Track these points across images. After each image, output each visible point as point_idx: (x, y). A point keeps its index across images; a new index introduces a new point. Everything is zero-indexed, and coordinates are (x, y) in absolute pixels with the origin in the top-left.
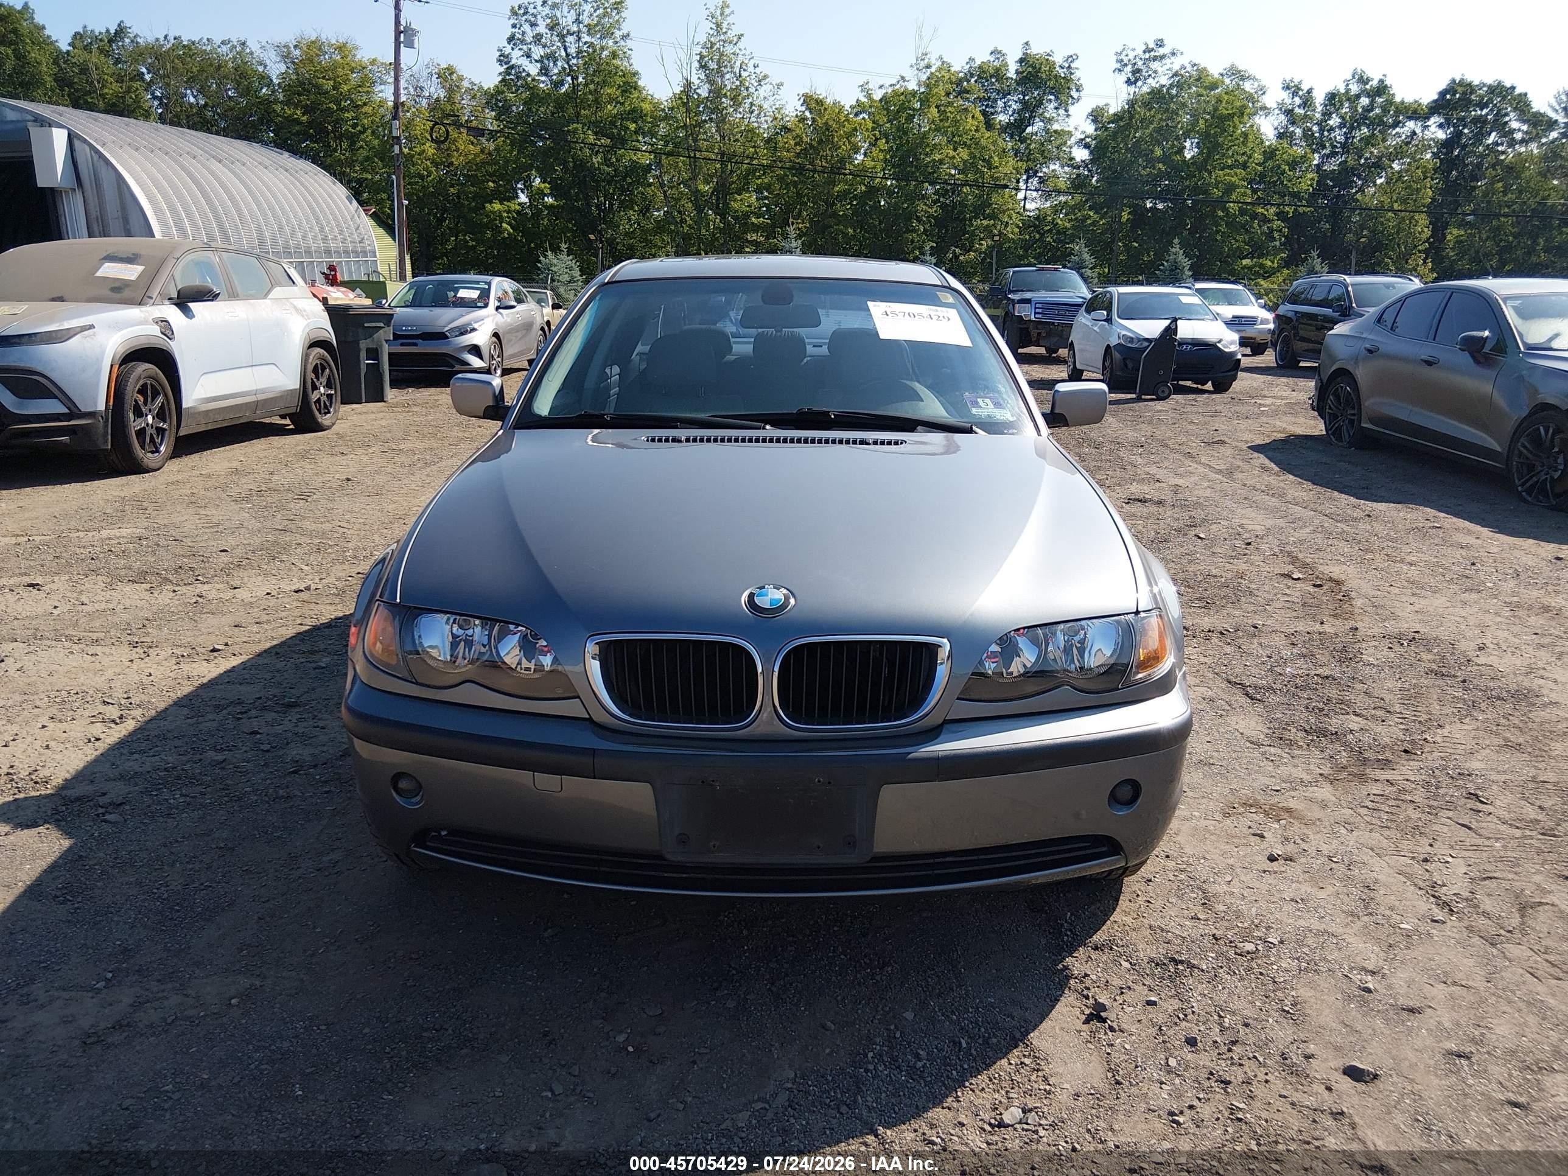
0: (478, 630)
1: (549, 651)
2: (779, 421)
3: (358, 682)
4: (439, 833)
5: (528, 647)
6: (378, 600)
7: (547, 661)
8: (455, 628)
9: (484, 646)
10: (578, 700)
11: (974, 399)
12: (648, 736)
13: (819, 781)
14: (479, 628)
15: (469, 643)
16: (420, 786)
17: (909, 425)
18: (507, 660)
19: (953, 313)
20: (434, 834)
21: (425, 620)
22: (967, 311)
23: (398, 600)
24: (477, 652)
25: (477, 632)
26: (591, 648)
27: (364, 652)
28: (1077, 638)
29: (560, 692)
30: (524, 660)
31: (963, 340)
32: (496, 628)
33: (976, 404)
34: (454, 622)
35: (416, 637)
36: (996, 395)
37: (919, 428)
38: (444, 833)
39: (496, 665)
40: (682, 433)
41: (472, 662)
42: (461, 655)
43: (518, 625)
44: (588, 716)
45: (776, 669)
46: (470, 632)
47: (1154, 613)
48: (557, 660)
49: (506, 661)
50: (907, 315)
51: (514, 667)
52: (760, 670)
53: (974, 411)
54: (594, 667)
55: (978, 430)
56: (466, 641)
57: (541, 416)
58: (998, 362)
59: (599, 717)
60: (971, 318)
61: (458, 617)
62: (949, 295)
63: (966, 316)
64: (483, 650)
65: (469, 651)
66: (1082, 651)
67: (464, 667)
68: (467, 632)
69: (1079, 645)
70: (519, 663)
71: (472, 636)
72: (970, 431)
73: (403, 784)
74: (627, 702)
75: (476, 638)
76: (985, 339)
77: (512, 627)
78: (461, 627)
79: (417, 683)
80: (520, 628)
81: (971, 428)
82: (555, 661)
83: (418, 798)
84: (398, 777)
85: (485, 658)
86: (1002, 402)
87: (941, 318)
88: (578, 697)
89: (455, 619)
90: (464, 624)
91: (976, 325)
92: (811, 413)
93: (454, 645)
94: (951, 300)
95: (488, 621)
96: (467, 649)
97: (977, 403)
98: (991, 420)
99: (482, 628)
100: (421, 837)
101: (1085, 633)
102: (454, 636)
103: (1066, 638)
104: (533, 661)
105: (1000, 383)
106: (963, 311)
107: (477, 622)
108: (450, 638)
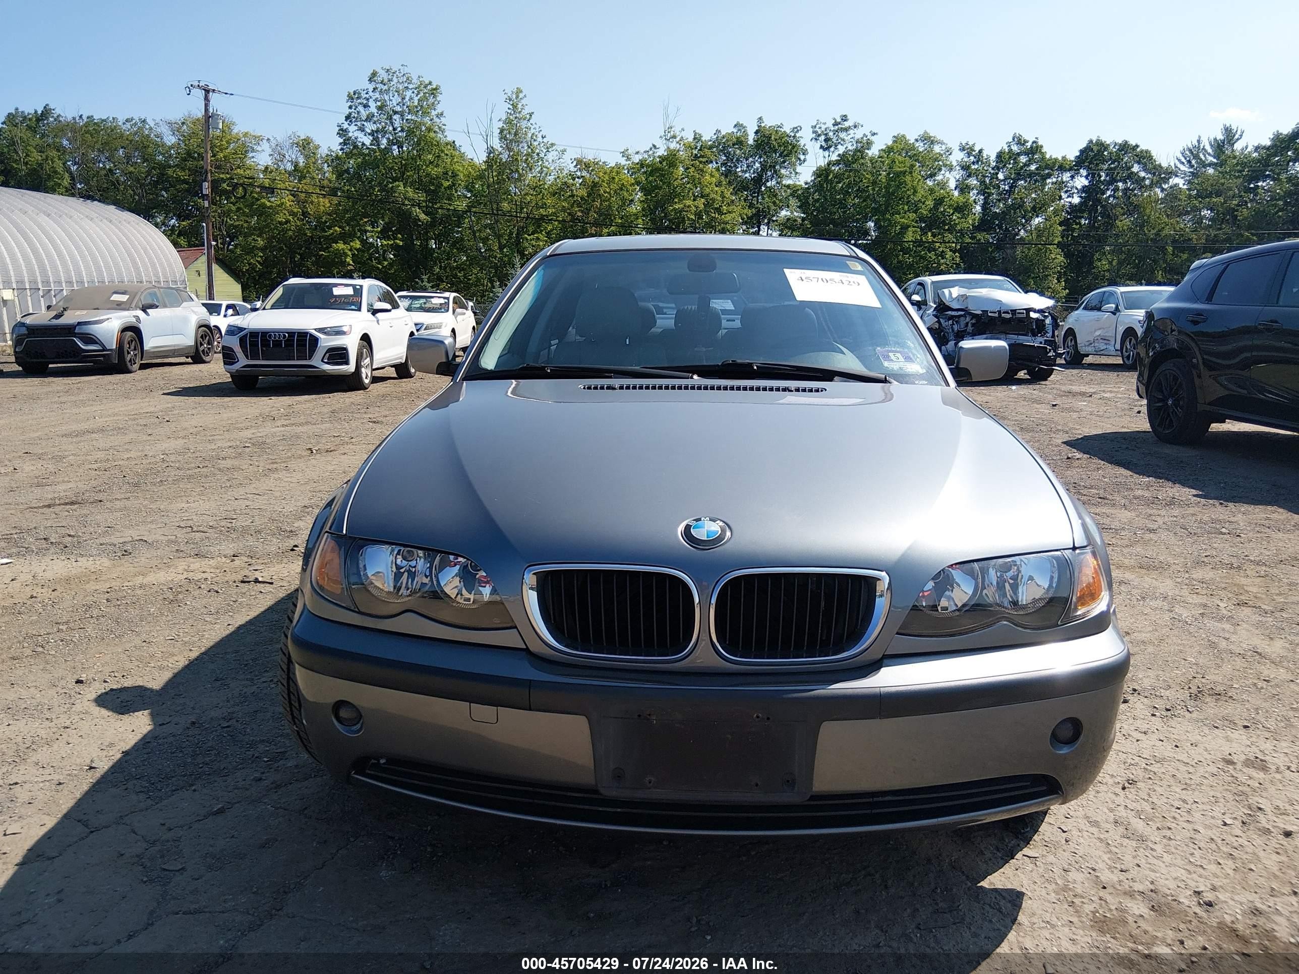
0: (421, 562)
1: (487, 582)
2: (706, 372)
3: (306, 610)
4: (379, 761)
5: (468, 578)
6: (327, 532)
7: (486, 591)
8: (399, 558)
9: (426, 577)
10: (515, 630)
11: (886, 353)
12: (591, 668)
13: (758, 717)
14: (422, 560)
15: (412, 575)
16: (360, 716)
17: (828, 375)
18: (447, 590)
19: (862, 279)
20: (373, 761)
21: (371, 551)
22: (875, 278)
23: (344, 532)
24: (419, 583)
25: (420, 564)
26: (530, 579)
27: (311, 581)
28: (1010, 574)
29: (497, 622)
30: (464, 592)
31: (873, 302)
32: (438, 558)
33: (887, 358)
34: (398, 553)
35: (361, 566)
36: (906, 350)
37: (836, 378)
38: (382, 761)
39: (437, 595)
40: (616, 382)
41: (413, 592)
42: (404, 585)
43: (457, 556)
44: (525, 647)
45: (714, 601)
46: (413, 563)
47: (1088, 550)
48: (496, 591)
49: (445, 590)
50: (820, 280)
51: (453, 597)
52: (697, 600)
53: (886, 364)
54: (532, 598)
55: (892, 380)
56: (409, 571)
57: (487, 370)
58: (906, 321)
59: (535, 647)
60: (879, 283)
61: (402, 549)
62: (857, 264)
63: (874, 281)
64: (426, 581)
65: (412, 582)
66: (1015, 588)
67: (405, 599)
68: (410, 563)
69: (1011, 581)
70: (460, 593)
71: (415, 567)
72: (885, 381)
73: (343, 713)
74: (563, 633)
75: (419, 567)
76: (892, 301)
77: (452, 557)
78: (404, 558)
79: (360, 613)
80: (460, 559)
81: (886, 378)
82: (494, 591)
83: (358, 726)
84: (339, 705)
85: (427, 588)
86: (912, 356)
87: (852, 283)
88: (516, 627)
89: (400, 550)
90: (408, 556)
91: (884, 289)
92: (735, 364)
93: (398, 576)
94: (860, 268)
95: (430, 552)
96: (410, 580)
97: (889, 356)
98: (902, 372)
99: (425, 559)
100: (362, 764)
101: (1018, 569)
102: (398, 568)
103: (999, 574)
104: (473, 592)
105: (909, 340)
106: (871, 277)
107: (421, 553)
108: (394, 569)
